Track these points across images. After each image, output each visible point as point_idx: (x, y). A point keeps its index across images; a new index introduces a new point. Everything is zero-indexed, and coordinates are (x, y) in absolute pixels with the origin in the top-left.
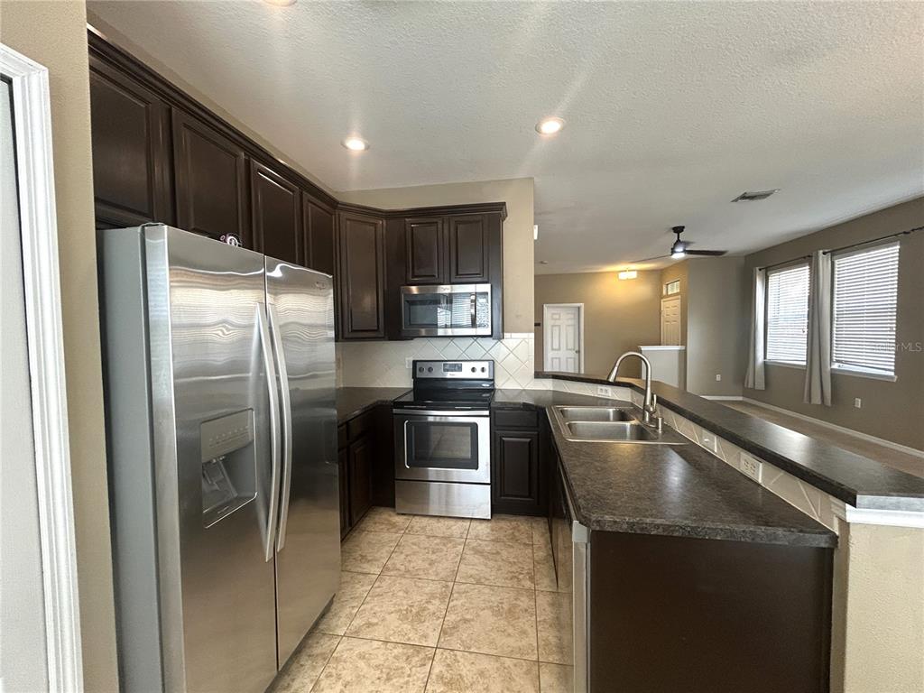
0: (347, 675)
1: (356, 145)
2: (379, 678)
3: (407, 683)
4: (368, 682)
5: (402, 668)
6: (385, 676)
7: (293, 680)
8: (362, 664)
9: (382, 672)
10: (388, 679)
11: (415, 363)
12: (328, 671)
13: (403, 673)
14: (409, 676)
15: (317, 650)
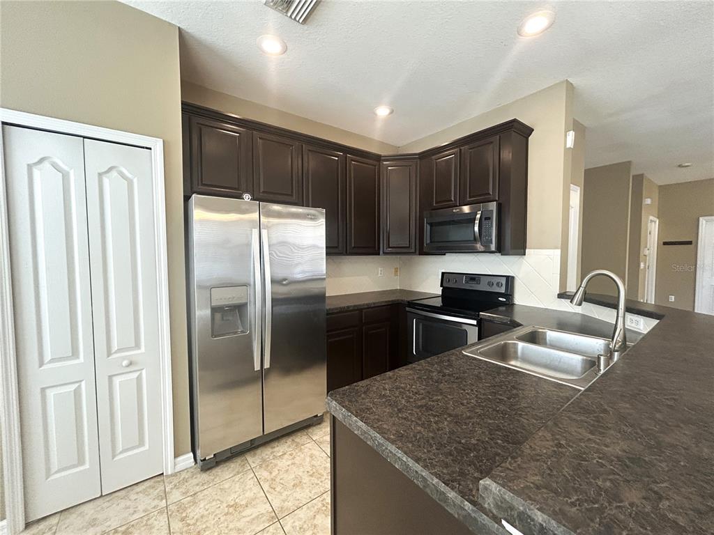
0: (297, 460)
1: (383, 112)
2: (308, 472)
3: (318, 484)
4: (302, 470)
5: (323, 475)
6: (312, 472)
7: (278, 446)
8: (308, 459)
9: (312, 470)
10: (311, 476)
11: (443, 273)
12: (293, 452)
13: (320, 478)
14: (321, 482)
15: (297, 440)
